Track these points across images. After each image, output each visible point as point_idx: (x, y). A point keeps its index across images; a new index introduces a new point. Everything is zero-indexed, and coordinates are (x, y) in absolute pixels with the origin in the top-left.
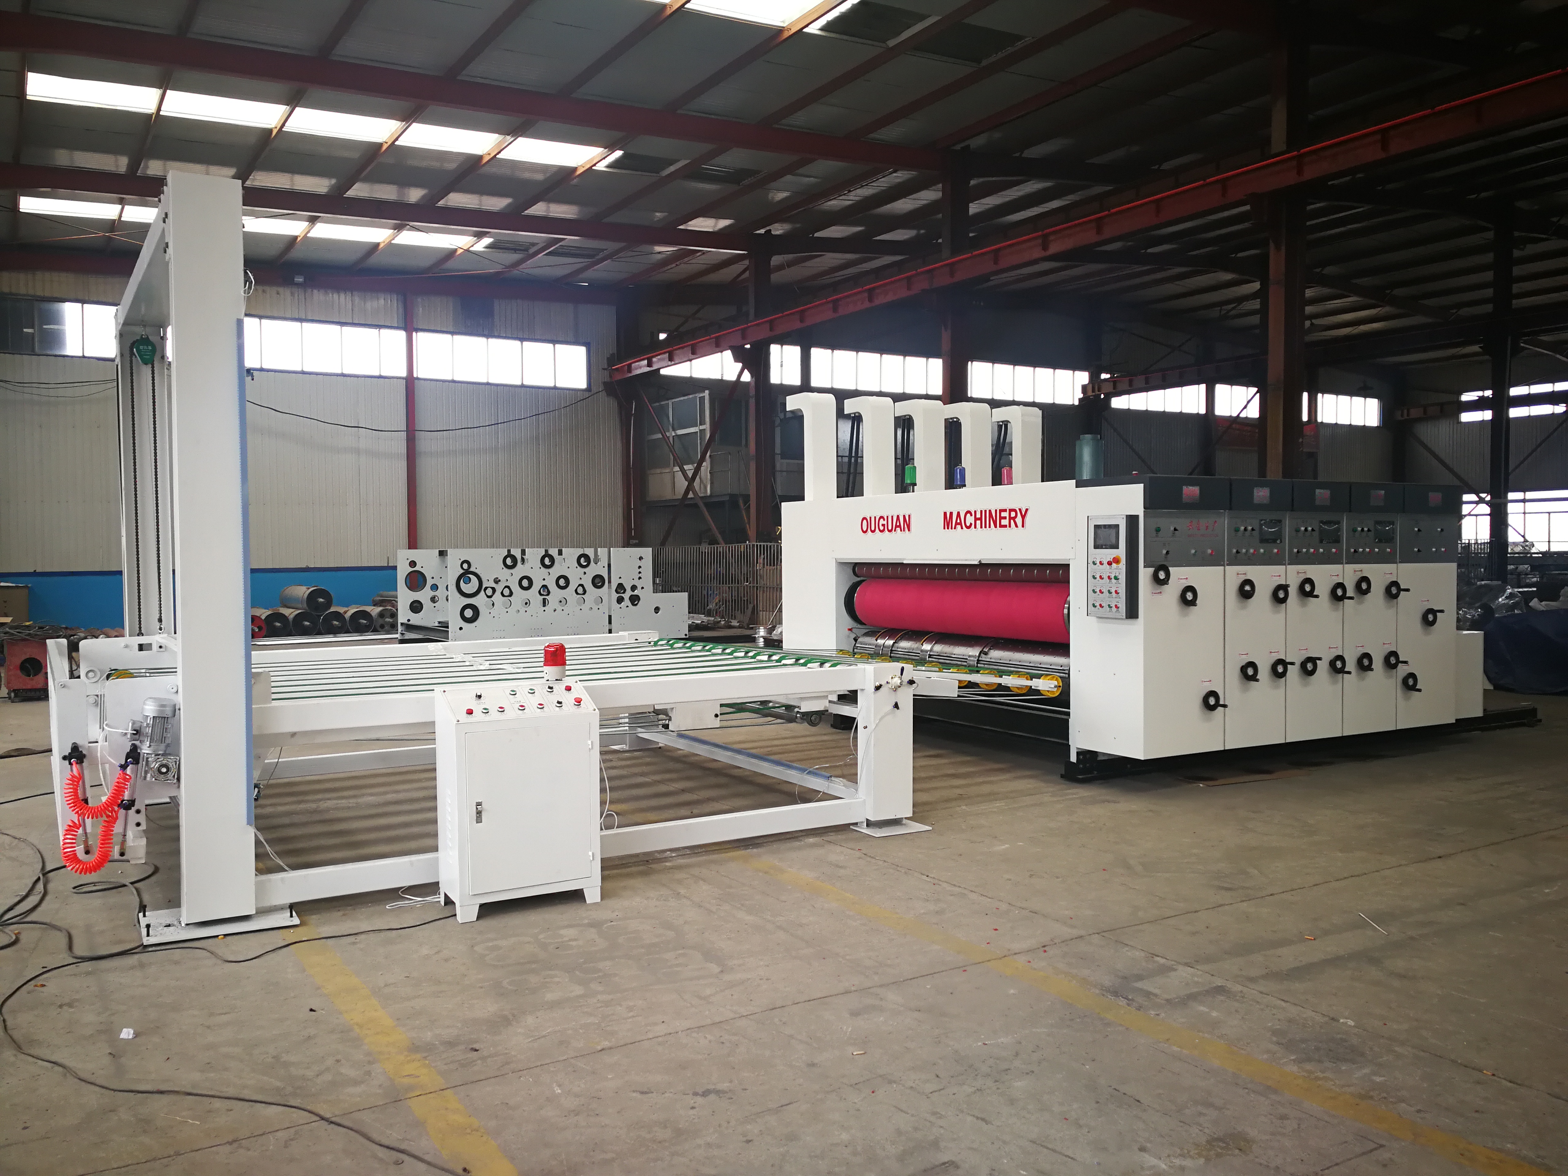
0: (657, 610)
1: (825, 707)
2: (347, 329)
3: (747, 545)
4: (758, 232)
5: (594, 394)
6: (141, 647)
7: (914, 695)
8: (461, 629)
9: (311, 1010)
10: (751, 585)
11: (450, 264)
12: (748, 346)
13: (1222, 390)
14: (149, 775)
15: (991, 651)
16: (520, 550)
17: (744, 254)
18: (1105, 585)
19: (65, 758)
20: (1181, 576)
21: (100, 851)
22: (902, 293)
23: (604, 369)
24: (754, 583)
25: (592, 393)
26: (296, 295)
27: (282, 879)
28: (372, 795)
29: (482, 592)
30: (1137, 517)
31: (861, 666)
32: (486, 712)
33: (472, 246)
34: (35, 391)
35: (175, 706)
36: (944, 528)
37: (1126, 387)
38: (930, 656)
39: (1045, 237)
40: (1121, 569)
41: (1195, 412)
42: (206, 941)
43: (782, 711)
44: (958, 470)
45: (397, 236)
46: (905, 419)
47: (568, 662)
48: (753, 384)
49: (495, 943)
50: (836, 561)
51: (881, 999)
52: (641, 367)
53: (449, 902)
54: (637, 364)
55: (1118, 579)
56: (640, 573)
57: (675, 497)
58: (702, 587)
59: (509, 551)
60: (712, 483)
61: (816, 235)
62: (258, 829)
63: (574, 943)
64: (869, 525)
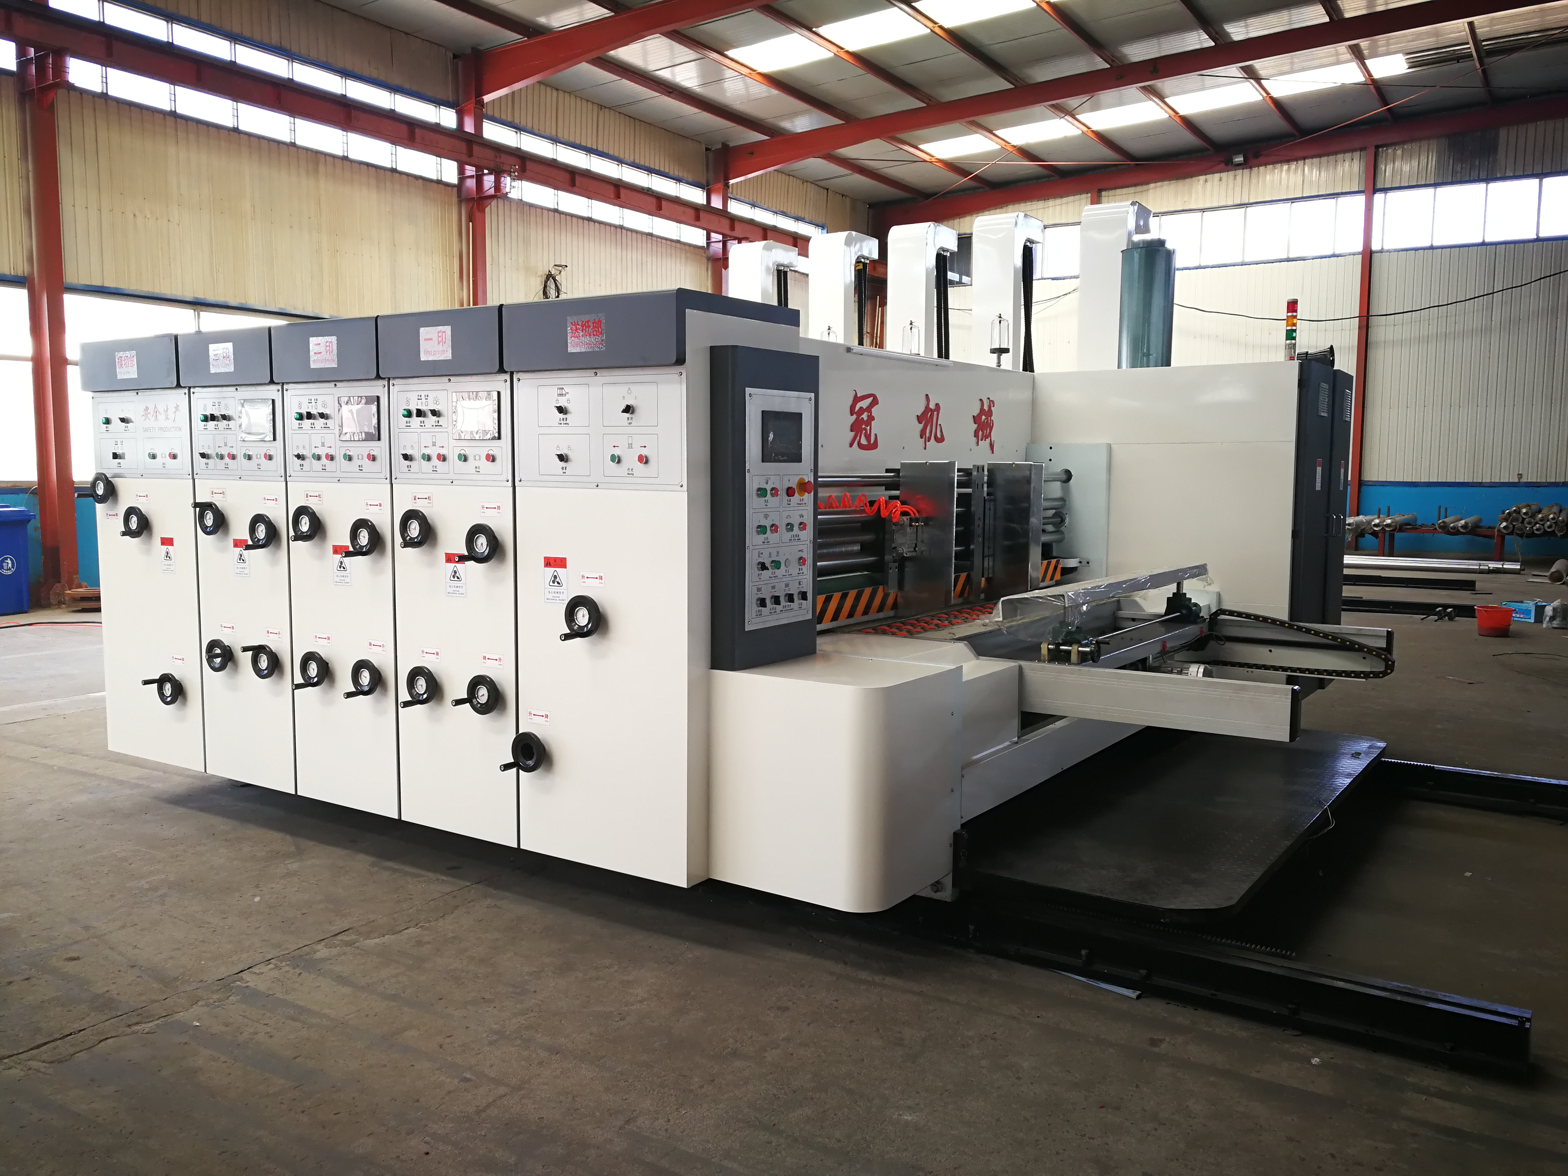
45: (1265, 88)
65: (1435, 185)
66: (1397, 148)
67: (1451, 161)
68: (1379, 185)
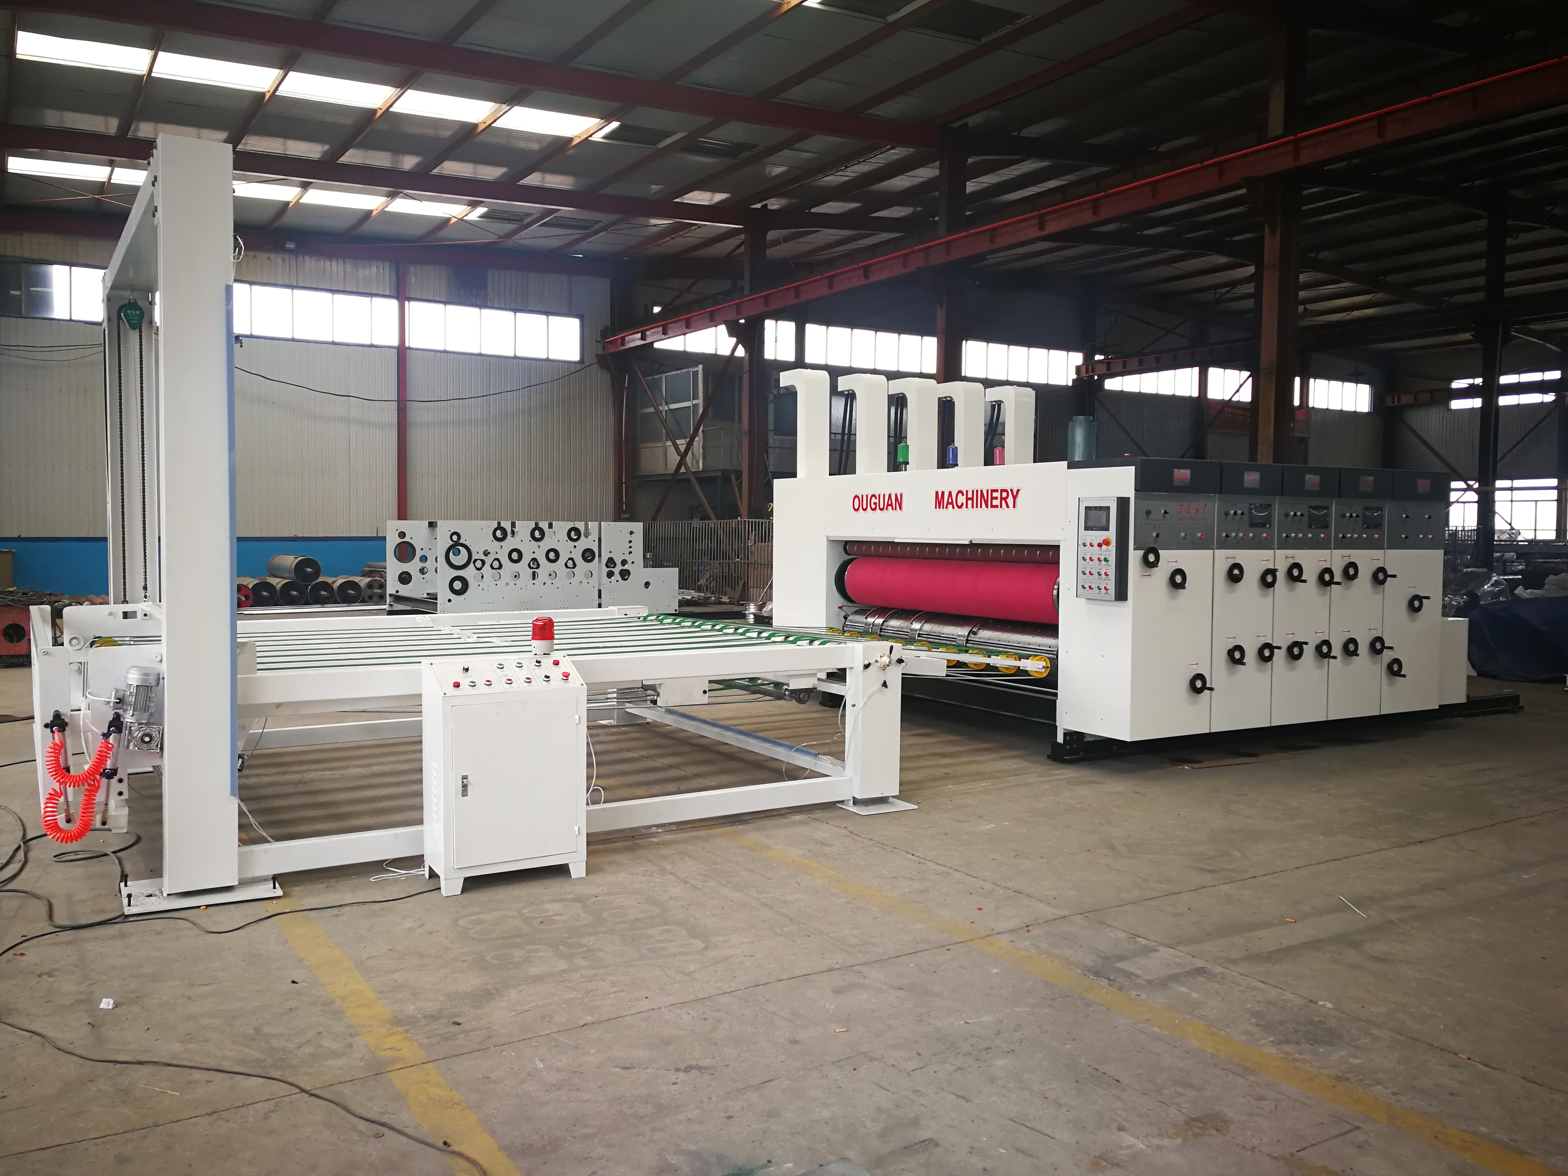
0: (647, 585)
1: (814, 684)
2: (338, 297)
3: (738, 521)
4: (754, 206)
5: (587, 367)
6: (126, 615)
7: (903, 674)
8: (450, 601)
9: (293, 982)
10: (742, 561)
11: (443, 233)
12: (742, 321)
13: (1214, 373)
14: (132, 744)
15: (981, 631)
16: (510, 523)
17: (740, 228)
18: (1094, 566)
19: (46, 726)
20: (1170, 558)
21: (81, 820)
22: (898, 270)
23: (597, 342)
24: (744, 560)
25: (585, 365)
26: (287, 262)
27: (266, 851)
28: (357, 766)
29: (472, 564)
30: (1129, 498)
31: (849, 644)
32: (473, 685)
33: (466, 215)
34: (21, 353)
35: (159, 675)
36: (936, 508)
37: (1120, 369)
38: (919, 635)
39: (1041, 217)
40: (1111, 552)
41: (1188, 395)
42: (188, 911)
43: (770, 688)
44: (951, 450)
45: (390, 204)
46: (898, 398)
47: (556, 637)
48: (747, 358)
49: (479, 916)
50: (827, 539)
51: (865, 977)
52: (634, 341)
53: (433, 875)
54: (630, 337)
55: (1108, 561)
56: (630, 547)
57: (666, 472)
58: (693, 562)
59: (499, 523)
60: (704, 458)
61: (813, 210)
62: (242, 799)
63: (557, 918)
64: (861, 503)
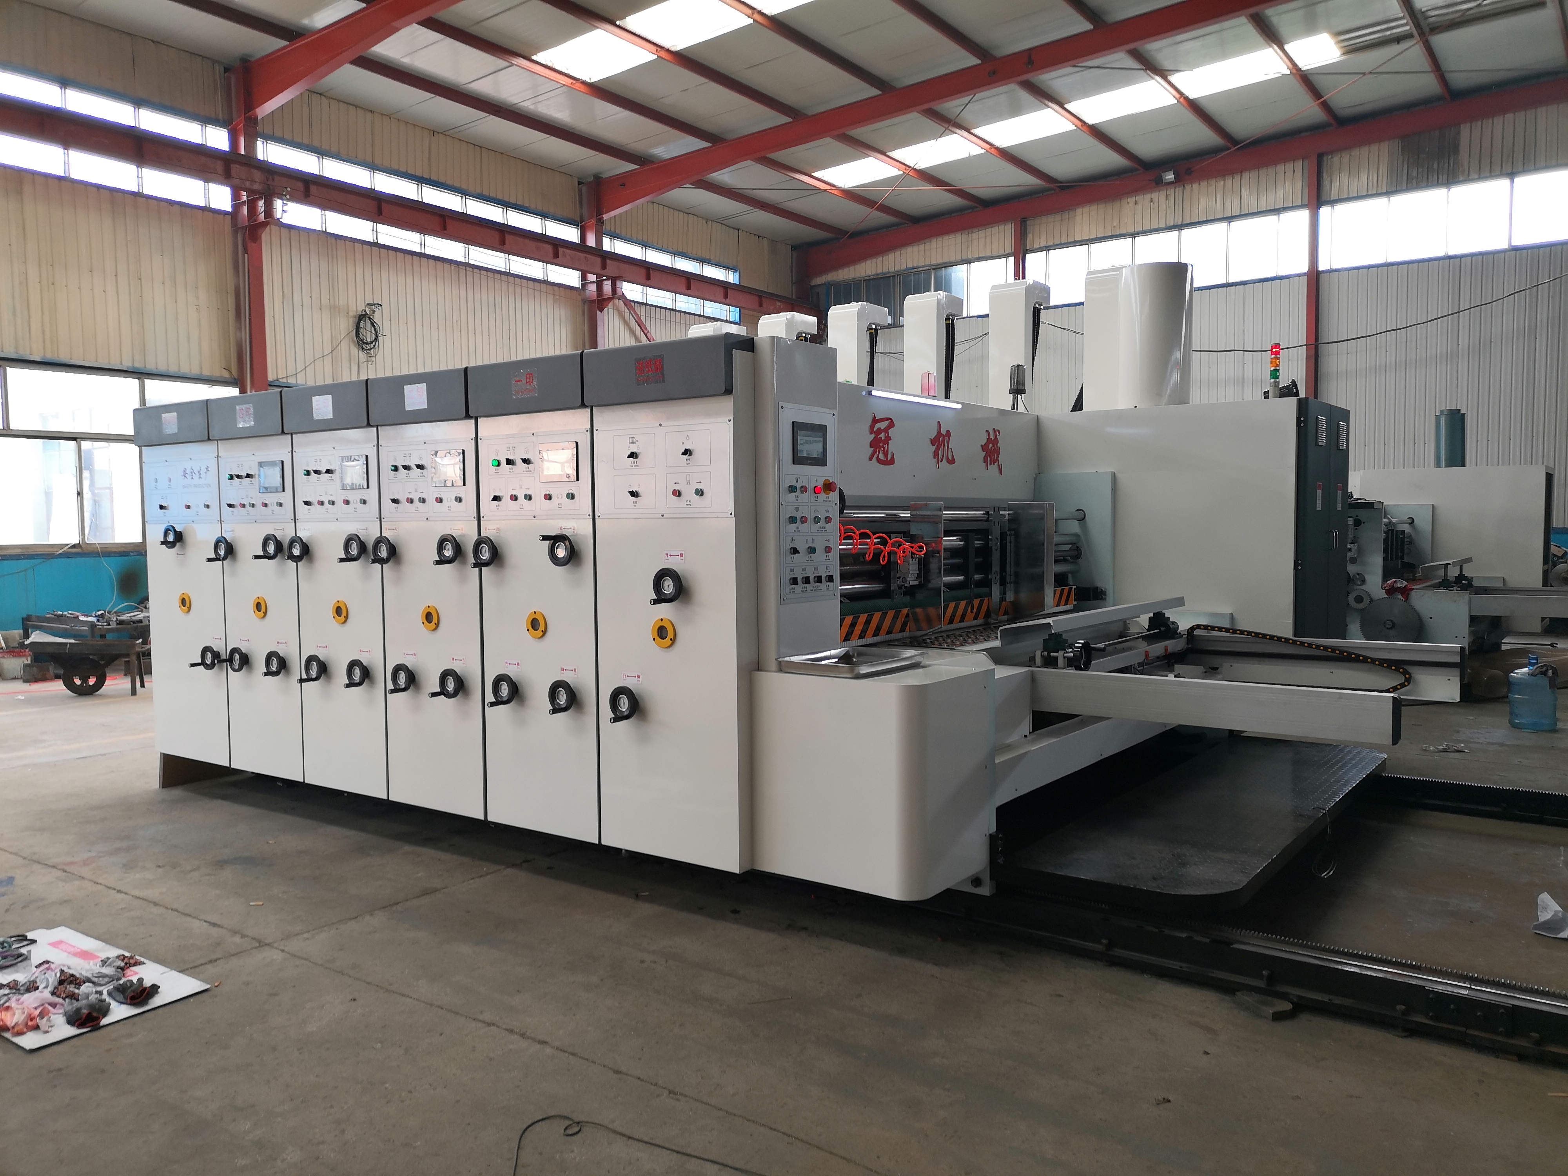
65: (1388, 193)
66: (1343, 155)
67: (1406, 166)
68: (1324, 197)
